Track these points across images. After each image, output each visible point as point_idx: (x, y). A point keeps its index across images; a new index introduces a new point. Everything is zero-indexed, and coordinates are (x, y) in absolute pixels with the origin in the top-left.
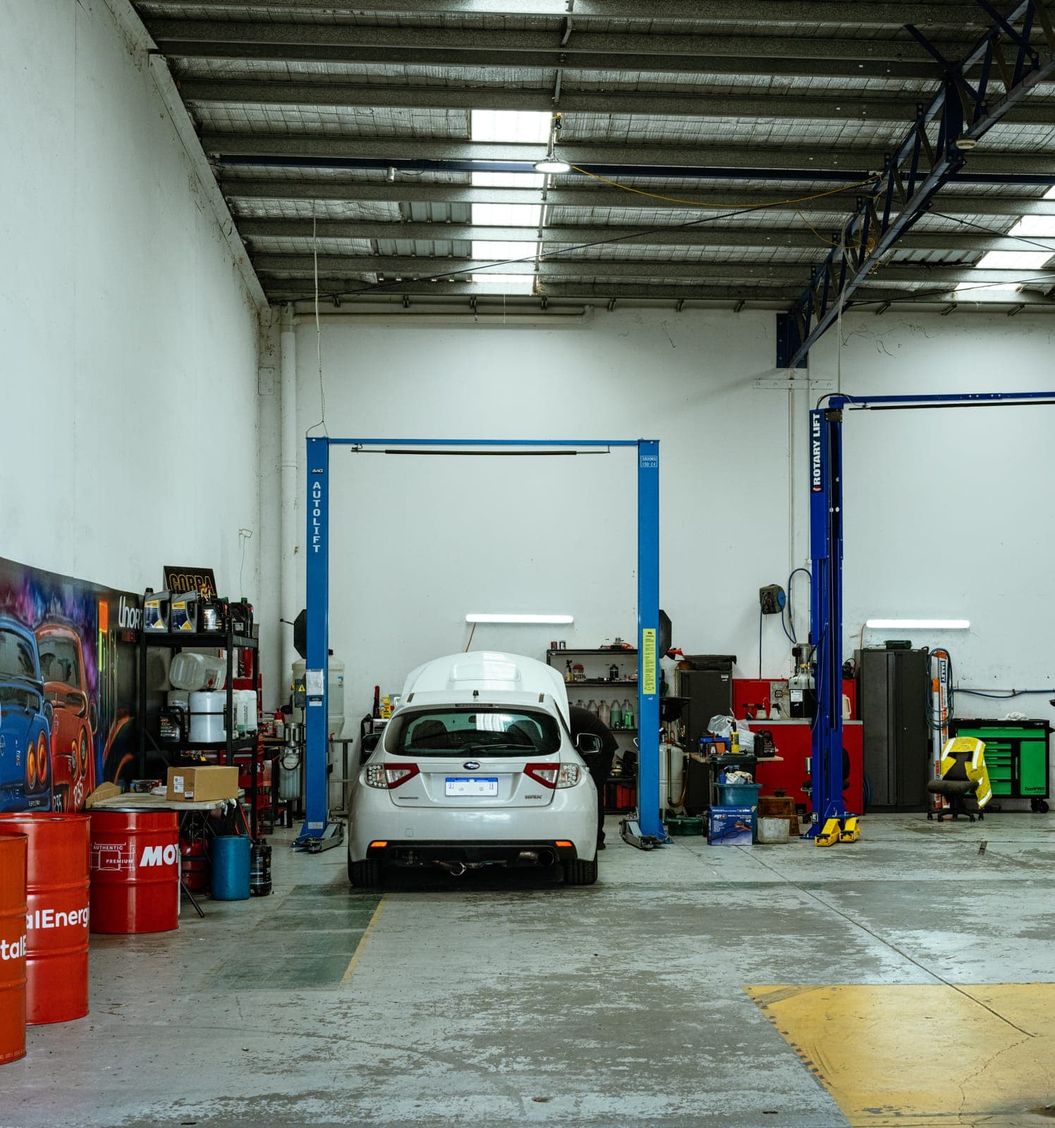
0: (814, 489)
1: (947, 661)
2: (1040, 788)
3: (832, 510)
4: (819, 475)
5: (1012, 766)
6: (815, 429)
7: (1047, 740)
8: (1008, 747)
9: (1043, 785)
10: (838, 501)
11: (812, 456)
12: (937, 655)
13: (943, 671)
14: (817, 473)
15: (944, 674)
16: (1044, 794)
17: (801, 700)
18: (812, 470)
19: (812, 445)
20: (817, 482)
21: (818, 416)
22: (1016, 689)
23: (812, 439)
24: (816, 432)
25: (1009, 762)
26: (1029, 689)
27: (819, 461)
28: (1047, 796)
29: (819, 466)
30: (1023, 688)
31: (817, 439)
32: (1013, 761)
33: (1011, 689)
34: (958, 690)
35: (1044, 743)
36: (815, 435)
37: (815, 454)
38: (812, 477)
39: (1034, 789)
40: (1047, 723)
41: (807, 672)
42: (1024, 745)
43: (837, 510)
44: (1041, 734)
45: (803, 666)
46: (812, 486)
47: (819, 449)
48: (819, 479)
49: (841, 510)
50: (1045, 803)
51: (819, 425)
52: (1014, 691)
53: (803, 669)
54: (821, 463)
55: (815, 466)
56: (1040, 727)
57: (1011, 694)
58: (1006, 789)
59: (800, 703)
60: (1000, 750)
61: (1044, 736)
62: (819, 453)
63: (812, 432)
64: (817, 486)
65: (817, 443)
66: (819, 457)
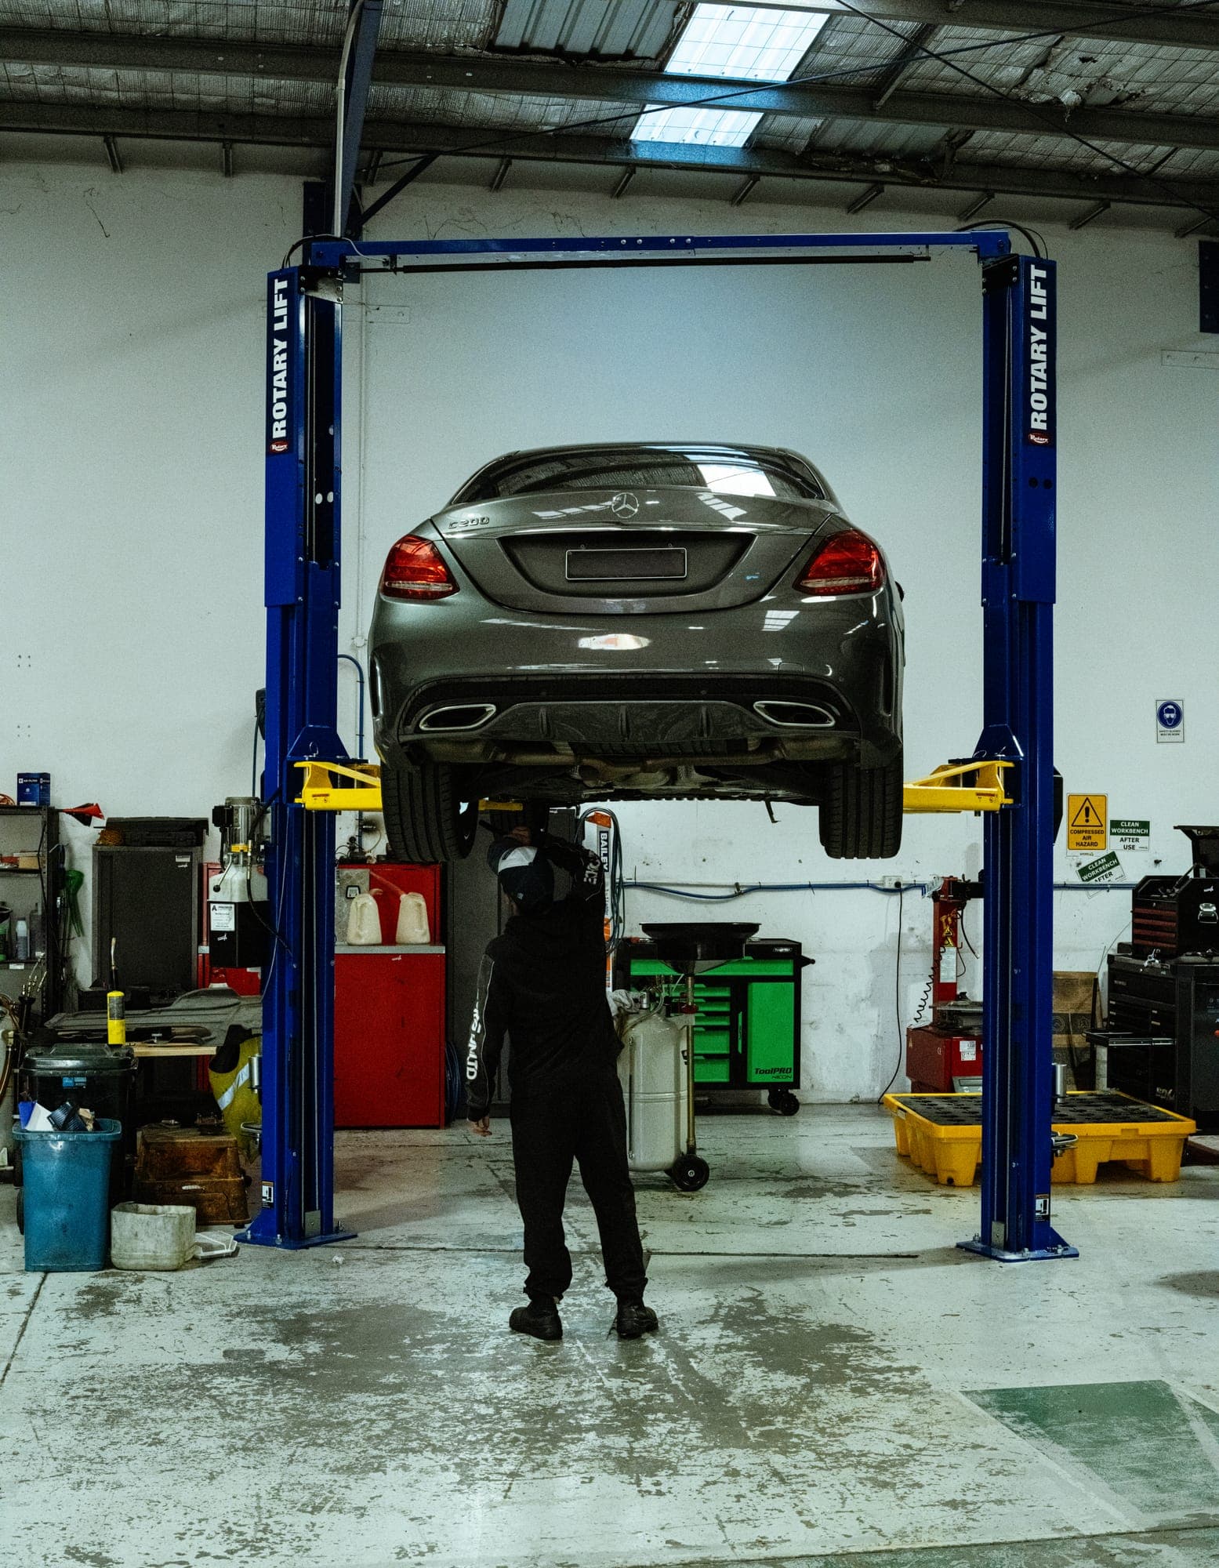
0: (274, 447)
1: (612, 831)
2: (782, 1070)
3: (319, 499)
4: (282, 415)
5: (732, 1030)
6: (277, 313)
7: (796, 979)
8: (725, 993)
9: (789, 1064)
10: (329, 478)
11: (271, 373)
12: (593, 820)
13: (604, 850)
14: (280, 410)
15: (606, 855)
16: (792, 1080)
17: (231, 927)
18: (270, 405)
19: (271, 347)
20: (279, 433)
21: (284, 285)
22: (742, 881)
23: (272, 335)
24: (280, 319)
25: (725, 1023)
26: (765, 882)
27: (283, 384)
28: (796, 1084)
29: (283, 394)
30: (754, 882)
31: (281, 335)
32: (734, 1021)
33: (732, 882)
34: (636, 885)
35: (792, 985)
36: (278, 327)
37: (276, 368)
38: (270, 421)
39: (773, 1071)
40: (797, 947)
41: (245, 864)
42: (756, 989)
43: (331, 497)
44: (786, 969)
45: (237, 848)
46: (270, 440)
47: (284, 356)
48: (283, 424)
49: (337, 498)
50: (793, 1097)
51: (285, 303)
52: (737, 885)
53: (236, 855)
54: (289, 389)
55: (277, 395)
56: (784, 957)
57: (733, 891)
58: (720, 1073)
59: (229, 933)
60: (710, 1000)
61: (791, 973)
62: (284, 366)
63: (272, 320)
64: (280, 441)
65: (280, 345)
66: (283, 375)
